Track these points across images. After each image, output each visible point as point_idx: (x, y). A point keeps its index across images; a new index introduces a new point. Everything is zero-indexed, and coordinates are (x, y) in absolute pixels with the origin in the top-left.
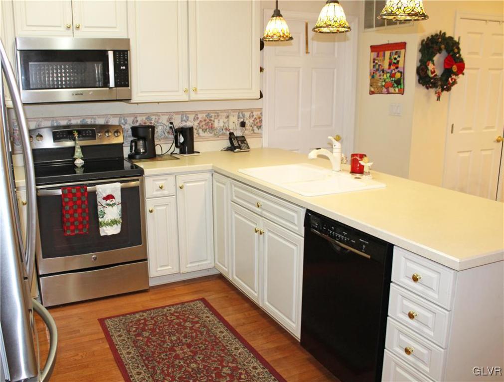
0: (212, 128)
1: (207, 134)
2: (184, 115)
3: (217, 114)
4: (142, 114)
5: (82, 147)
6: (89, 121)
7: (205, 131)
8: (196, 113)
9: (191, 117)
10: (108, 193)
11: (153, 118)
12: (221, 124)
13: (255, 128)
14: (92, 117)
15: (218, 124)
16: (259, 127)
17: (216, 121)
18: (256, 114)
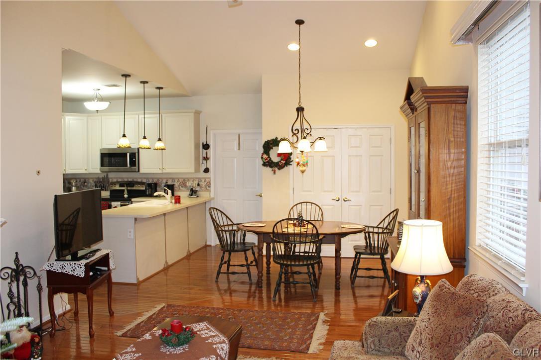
0: (186, 186)
1: (183, 189)
2: (173, 179)
3: (188, 179)
4: (155, 178)
5: (128, 190)
6: (135, 180)
7: (182, 187)
8: (178, 179)
9: (176, 180)
10: (115, 206)
11: (160, 180)
12: (190, 184)
13: (207, 187)
14: (136, 178)
15: (189, 184)
16: (210, 187)
17: (187, 183)
18: (207, 180)
